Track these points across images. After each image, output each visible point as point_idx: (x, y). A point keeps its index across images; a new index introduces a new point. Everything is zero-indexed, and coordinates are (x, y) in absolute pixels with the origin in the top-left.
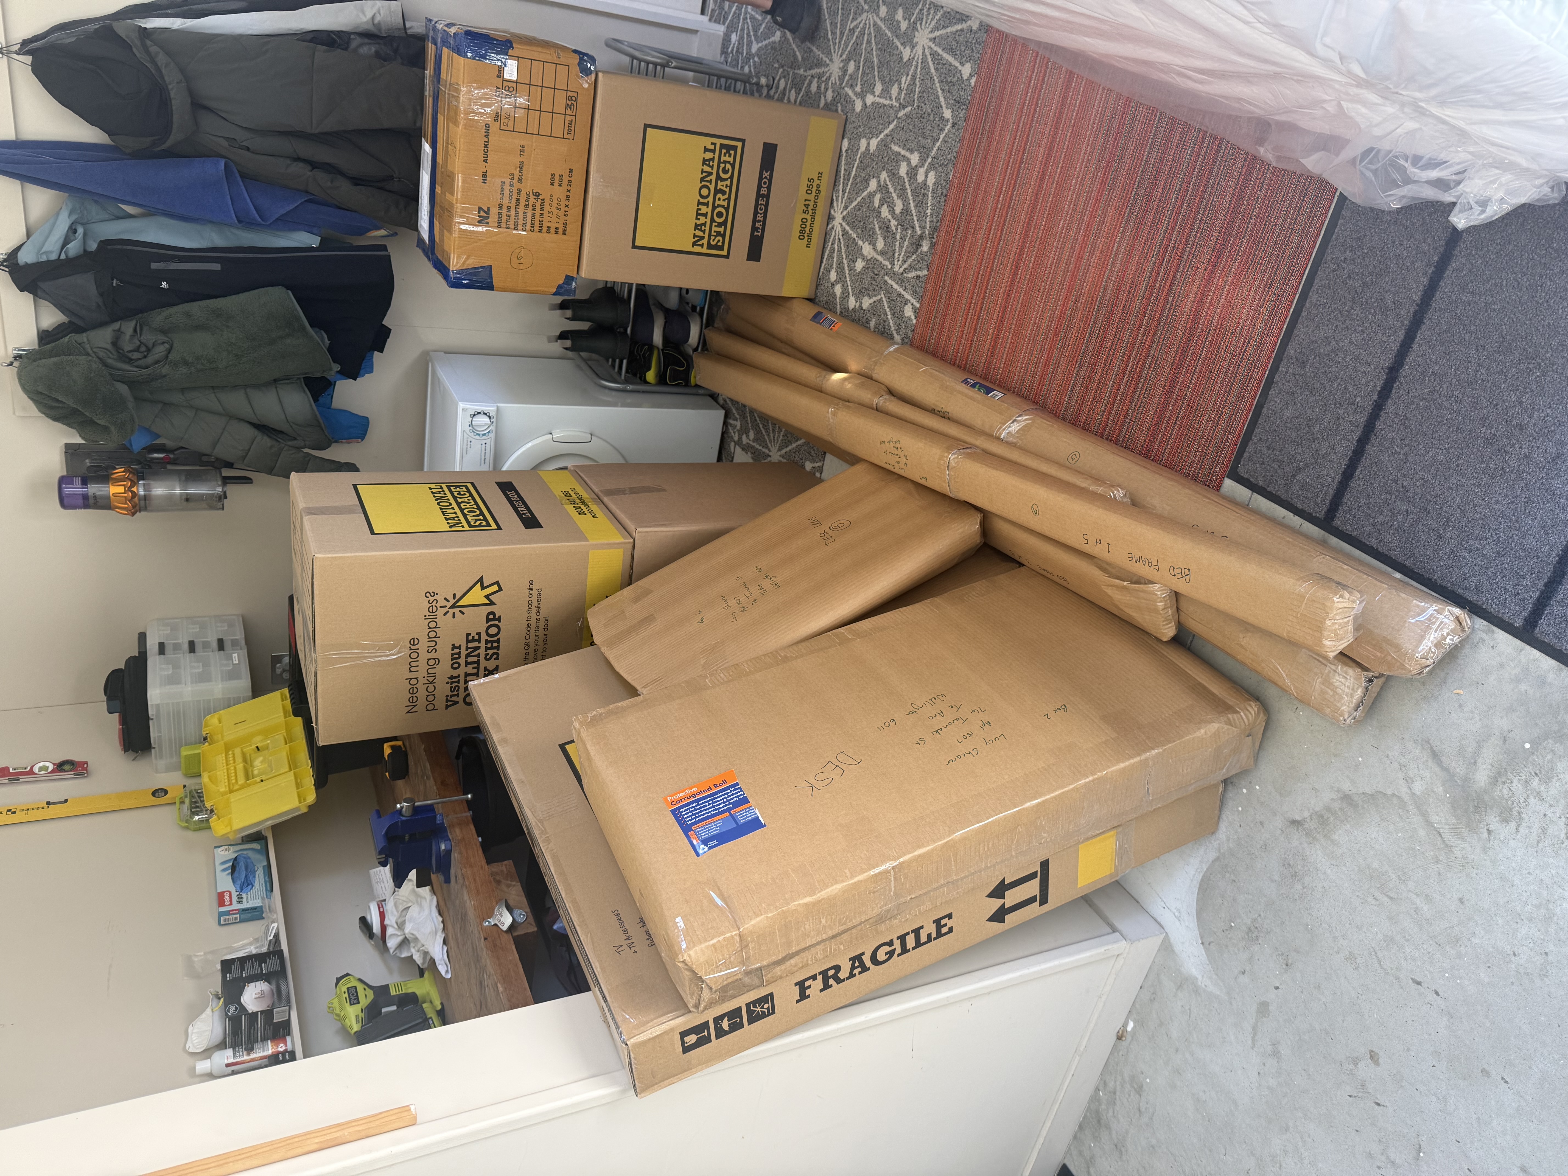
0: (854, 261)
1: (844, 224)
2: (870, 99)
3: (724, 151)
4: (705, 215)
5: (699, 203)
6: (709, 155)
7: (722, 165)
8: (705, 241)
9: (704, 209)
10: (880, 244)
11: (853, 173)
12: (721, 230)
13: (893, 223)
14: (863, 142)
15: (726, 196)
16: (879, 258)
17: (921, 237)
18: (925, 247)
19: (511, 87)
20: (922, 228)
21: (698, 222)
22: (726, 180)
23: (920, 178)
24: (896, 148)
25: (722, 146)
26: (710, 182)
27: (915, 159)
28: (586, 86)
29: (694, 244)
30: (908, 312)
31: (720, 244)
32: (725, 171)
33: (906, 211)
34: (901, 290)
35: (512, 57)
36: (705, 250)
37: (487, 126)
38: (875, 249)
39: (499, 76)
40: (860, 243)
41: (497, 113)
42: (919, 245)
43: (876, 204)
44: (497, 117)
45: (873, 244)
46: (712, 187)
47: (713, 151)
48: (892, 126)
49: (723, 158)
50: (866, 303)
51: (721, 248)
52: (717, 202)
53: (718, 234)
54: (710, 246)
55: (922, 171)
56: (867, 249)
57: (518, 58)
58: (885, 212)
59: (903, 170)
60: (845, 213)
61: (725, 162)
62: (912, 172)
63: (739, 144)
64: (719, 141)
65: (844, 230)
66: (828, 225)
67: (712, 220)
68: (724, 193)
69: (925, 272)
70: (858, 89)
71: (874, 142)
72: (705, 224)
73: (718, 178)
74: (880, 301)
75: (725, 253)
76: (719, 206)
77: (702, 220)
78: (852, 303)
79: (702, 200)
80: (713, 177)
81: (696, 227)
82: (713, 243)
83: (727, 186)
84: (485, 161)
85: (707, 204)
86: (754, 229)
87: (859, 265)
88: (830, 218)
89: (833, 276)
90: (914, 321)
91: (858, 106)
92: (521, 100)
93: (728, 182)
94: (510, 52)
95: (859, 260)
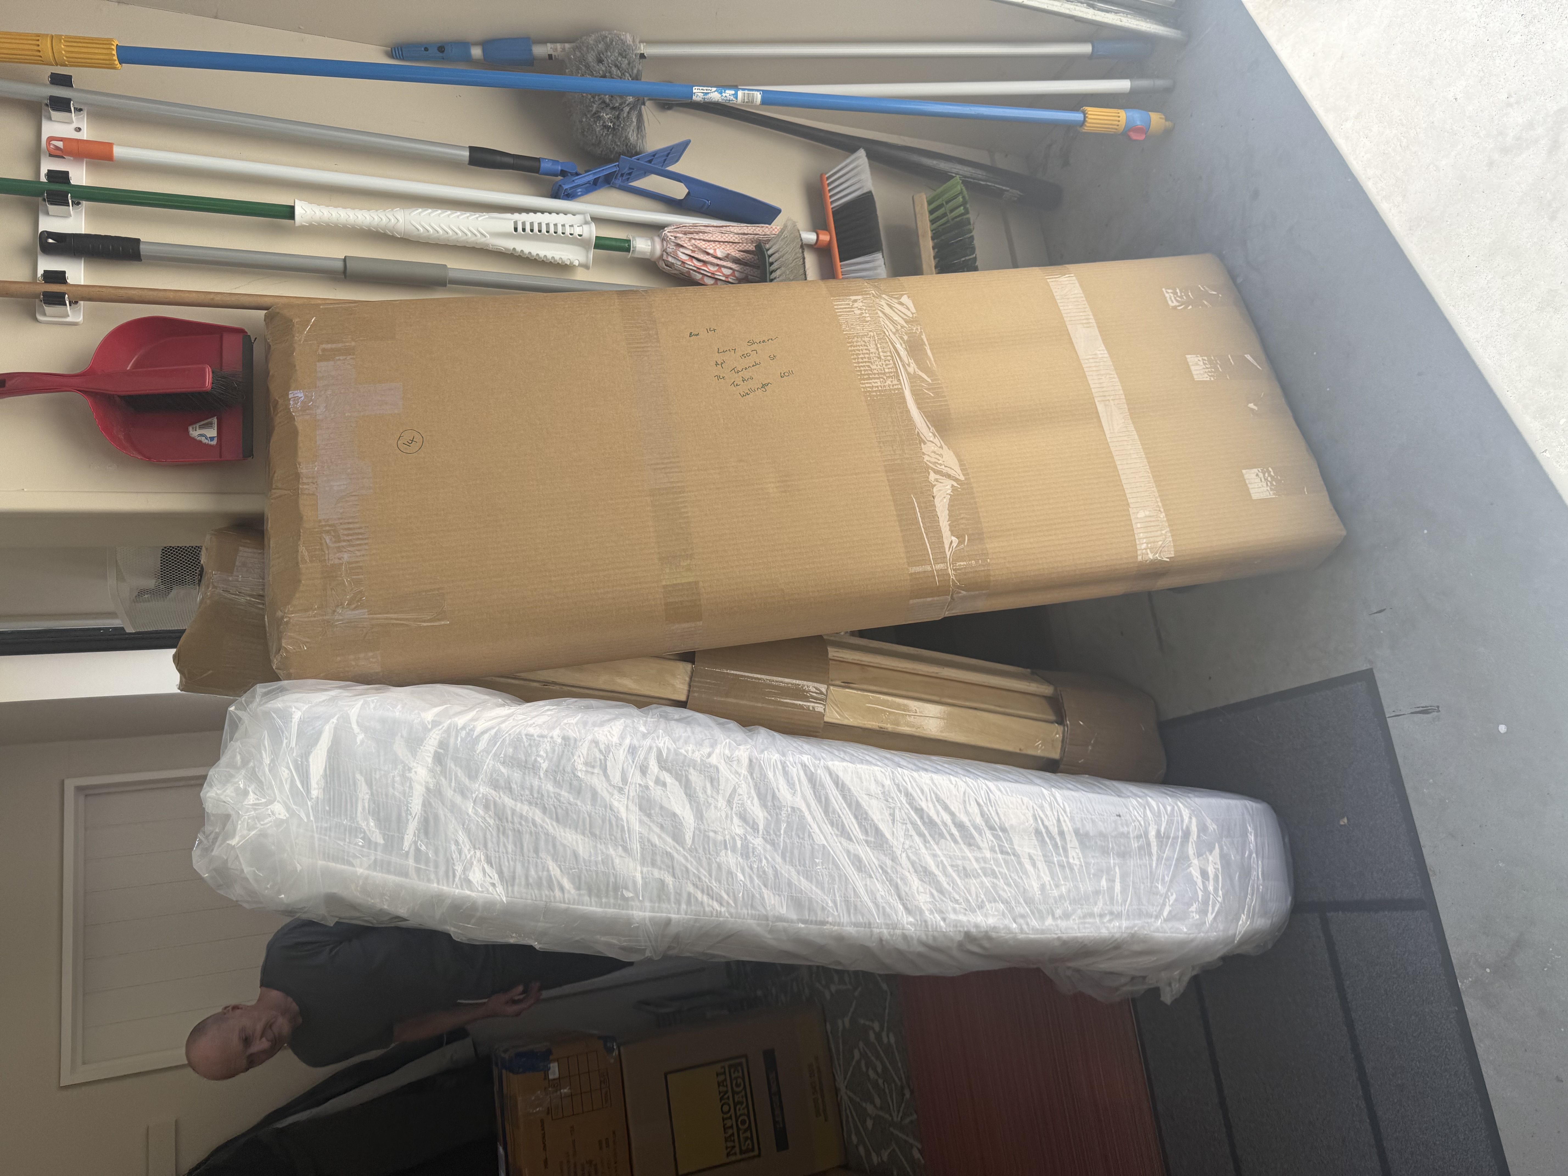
0: (865, 1121)
1: (848, 1092)
2: (833, 988)
3: (732, 1071)
4: (732, 1127)
5: (724, 1119)
6: (722, 1078)
7: (734, 1082)
8: (737, 1149)
9: (729, 1123)
10: (878, 1101)
11: (841, 1050)
12: (748, 1134)
13: (880, 1081)
14: (840, 1022)
15: (744, 1105)
16: (881, 1113)
17: (902, 1088)
18: (908, 1095)
19: (556, 1084)
20: (900, 1079)
21: (727, 1135)
22: (741, 1092)
23: (885, 1040)
24: (862, 1021)
25: (730, 1067)
26: (728, 1098)
27: (876, 1026)
28: (612, 1061)
29: (728, 1155)
30: (917, 1155)
31: (750, 1147)
32: (738, 1085)
33: (885, 1069)
34: (904, 1137)
35: (554, 1061)
36: (739, 1157)
37: (542, 1121)
38: (875, 1106)
39: (545, 1079)
40: (864, 1105)
41: (548, 1108)
42: (903, 1095)
43: (864, 1069)
44: (549, 1111)
45: (872, 1102)
46: (731, 1102)
47: (724, 1073)
48: (854, 1005)
49: (733, 1076)
50: (885, 1155)
51: (753, 1150)
52: (738, 1113)
53: (746, 1139)
54: (742, 1152)
55: (884, 1035)
56: (870, 1108)
57: (557, 1060)
58: (871, 1073)
59: (872, 1037)
60: (846, 1082)
61: (736, 1078)
62: (878, 1037)
63: (743, 1060)
64: (726, 1064)
65: (849, 1097)
66: (837, 1096)
67: (738, 1129)
68: (742, 1103)
69: (915, 1116)
70: (823, 982)
71: (847, 1020)
72: (733, 1134)
73: (734, 1093)
74: (894, 1150)
75: (756, 1152)
76: (741, 1115)
77: (730, 1132)
78: (875, 1159)
79: (725, 1116)
80: (730, 1094)
81: (726, 1140)
82: (744, 1148)
83: (742, 1097)
84: (545, 1148)
85: (730, 1118)
86: (775, 1123)
87: (869, 1123)
88: (837, 1091)
89: (854, 1139)
90: (923, 1162)
91: (828, 995)
92: (565, 1091)
93: (743, 1093)
94: (551, 1057)
95: (868, 1120)
